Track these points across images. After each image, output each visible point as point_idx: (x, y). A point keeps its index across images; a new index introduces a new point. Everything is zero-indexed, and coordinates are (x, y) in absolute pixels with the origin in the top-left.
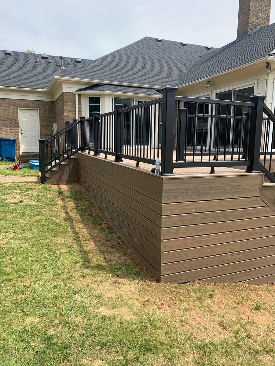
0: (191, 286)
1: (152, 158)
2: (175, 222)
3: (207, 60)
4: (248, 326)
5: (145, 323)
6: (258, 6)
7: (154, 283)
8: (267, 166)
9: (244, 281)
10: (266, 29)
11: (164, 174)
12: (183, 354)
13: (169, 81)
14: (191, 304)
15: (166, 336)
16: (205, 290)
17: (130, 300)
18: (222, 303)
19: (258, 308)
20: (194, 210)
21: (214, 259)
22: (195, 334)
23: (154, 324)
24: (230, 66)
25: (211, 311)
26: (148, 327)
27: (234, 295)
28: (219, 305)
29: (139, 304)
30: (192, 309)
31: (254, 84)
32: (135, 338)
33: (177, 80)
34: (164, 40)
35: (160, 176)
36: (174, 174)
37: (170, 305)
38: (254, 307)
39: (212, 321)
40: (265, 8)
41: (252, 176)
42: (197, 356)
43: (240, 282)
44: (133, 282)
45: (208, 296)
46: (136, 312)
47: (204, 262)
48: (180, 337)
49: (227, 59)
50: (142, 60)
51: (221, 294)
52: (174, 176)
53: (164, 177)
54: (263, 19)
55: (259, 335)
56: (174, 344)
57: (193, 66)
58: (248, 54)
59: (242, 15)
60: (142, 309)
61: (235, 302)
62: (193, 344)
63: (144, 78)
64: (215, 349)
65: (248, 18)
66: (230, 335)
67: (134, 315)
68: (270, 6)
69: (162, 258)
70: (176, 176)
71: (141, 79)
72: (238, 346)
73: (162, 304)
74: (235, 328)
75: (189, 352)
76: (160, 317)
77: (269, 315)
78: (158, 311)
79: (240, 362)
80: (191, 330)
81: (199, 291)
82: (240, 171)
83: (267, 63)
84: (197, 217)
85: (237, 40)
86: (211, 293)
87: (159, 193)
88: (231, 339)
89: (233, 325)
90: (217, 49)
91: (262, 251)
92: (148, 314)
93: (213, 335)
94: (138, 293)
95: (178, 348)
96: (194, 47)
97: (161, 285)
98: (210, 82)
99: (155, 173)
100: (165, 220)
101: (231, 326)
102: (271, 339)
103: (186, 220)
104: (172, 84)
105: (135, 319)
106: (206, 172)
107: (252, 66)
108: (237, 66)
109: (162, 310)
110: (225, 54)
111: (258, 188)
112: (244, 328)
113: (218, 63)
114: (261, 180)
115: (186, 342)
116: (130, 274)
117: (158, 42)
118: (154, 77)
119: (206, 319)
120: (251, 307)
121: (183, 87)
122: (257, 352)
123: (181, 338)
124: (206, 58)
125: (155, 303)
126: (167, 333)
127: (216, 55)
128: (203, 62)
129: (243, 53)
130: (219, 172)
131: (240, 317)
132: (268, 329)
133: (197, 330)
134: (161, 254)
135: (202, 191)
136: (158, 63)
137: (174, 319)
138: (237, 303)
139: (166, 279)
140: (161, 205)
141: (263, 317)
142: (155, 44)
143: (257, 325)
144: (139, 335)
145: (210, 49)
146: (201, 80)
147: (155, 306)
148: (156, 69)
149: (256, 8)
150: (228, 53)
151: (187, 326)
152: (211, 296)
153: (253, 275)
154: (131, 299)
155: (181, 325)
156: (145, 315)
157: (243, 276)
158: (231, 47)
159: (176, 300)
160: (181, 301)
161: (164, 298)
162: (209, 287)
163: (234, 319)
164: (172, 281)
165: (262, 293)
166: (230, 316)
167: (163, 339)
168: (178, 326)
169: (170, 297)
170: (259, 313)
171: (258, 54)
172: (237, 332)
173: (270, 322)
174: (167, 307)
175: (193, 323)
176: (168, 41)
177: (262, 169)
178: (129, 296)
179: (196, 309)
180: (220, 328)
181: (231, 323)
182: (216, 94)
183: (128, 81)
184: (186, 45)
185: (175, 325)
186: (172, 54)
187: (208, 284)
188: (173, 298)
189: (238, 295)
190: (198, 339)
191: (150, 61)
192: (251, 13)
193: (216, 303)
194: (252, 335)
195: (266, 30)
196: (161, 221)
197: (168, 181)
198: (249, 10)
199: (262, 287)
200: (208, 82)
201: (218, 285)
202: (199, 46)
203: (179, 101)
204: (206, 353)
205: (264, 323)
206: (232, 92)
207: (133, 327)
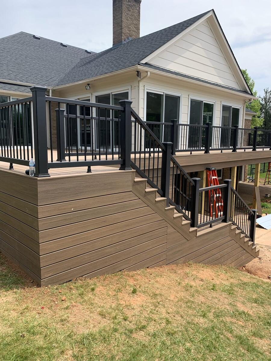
0: (74, 285)
1: (26, 159)
2: (54, 223)
3: (87, 63)
4: (125, 310)
5: (22, 333)
6: (129, 19)
7: (35, 289)
8: (137, 164)
9: (123, 269)
10: (136, 40)
11: (39, 175)
12: (62, 353)
13: (49, 80)
14: (72, 302)
15: (45, 340)
16: (87, 285)
17: (6, 312)
18: (103, 293)
19: (134, 292)
20: (72, 209)
21: (95, 254)
22: (75, 330)
23: (32, 331)
24: (106, 71)
25: (92, 304)
26: (25, 335)
27: (114, 284)
28: (100, 297)
29: (16, 314)
30: (73, 306)
31: (128, 89)
32: (10, 351)
33: (57, 80)
34: (42, 38)
35: (34, 177)
36: (50, 175)
37: (50, 308)
38: (131, 291)
39: (93, 313)
40: (135, 21)
41: (125, 173)
42: (76, 350)
43: (120, 271)
44: (10, 292)
45: (90, 290)
46: (12, 323)
47: (85, 258)
48: (59, 337)
49: (104, 64)
50: (18, 56)
51: (103, 286)
52: (50, 176)
53: (38, 178)
54: (134, 31)
55: (134, 315)
56: (53, 345)
57: (74, 68)
58: (122, 61)
59: (116, 25)
60: (19, 318)
61: (115, 290)
62: (73, 340)
63: (21, 75)
64: (94, 339)
65: (122, 29)
66: (109, 322)
67: (10, 327)
68: (139, 21)
69: (42, 261)
70: (51, 177)
71: (17, 75)
72: (116, 330)
73: (43, 308)
74: (114, 314)
75: (68, 349)
76: (39, 322)
77: (143, 295)
78: (37, 316)
79: (116, 344)
80: (72, 327)
81: (82, 287)
82: (115, 169)
83: (137, 71)
84: (76, 216)
85: (113, 47)
86: (93, 286)
87: (35, 196)
88: (109, 325)
89: (111, 312)
90: (96, 54)
91: (137, 240)
92: (26, 322)
93: (93, 326)
94: (15, 302)
95: (57, 348)
96: (74, 49)
97: (42, 289)
98: (89, 84)
99: (29, 174)
100: (43, 223)
101: (109, 314)
102: (144, 316)
103: (65, 219)
104: (52, 83)
105: (10, 331)
106: (83, 172)
107: (126, 73)
108: (112, 72)
109: (42, 314)
110: (103, 59)
111: (130, 183)
112: (122, 312)
113: (97, 67)
114: (133, 176)
115: (66, 340)
116: (6, 284)
117: (35, 39)
118: (33, 75)
119: (87, 312)
120: (128, 292)
121: (64, 88)
122: (131, 332)
123: (61, 338)
124: (86, 62)
125: (35, 309)
126: (46, 336)
127: (94, 59)
128: (83, 64)
129: (118, 61)
130: (95, 171)
131: (118, 303)
132: (142, 308)
133: (77, 325)
134: (40, 257)
135: (79, 190)
136: (37, 61)
137: (54, 320)
138: (116, 291)
139: (47, 281)
140: (38, 208)
141: (139, 299)
142: (32, 41)
143: (132, 307)
144: (15, 347)
145: (90, 53)
146: (81, 82)
147: (35, 312)
148: (35, 67)
149: (128, 20)
150: (106, 58)
151: (68, 324)
152: (93, 290)
153: (131, 263)
154: (7, 310)
155: (62, 324)
156: (22, 324)
157: (122, 265)
158: (108, 53)
159: (57, 301)
160: (63, 300)
161: (44, 301)
162: (91, 282)
163: (113, 306)
164: (53, 283)
165: (139, 277)
166: (109, 304)
167: (42, 343)
168: (58, 326)
169: (51, 299)
170: (135, 295)
171: (130, 62)
172: (115, 318)
173: (144, 301)
174: (47, 310)
175: (73, 319)
176: (47, 39)
177: (134, 166)
178: (5, 307)
179: (77, 306)
180: (99, 318)
181: (110, 310)
182: (96, 97)
183: (2, 77)
184: (66, 46)
185: (55, 326)
186: (52, 53)
187: (90, 279)
188: (54, 299)
189: (118, 284)
190: (78, 333)
191: (28, 58)
192: (124, 25)
193: (97, 295)
194: (128, 317)
195: (137, 42)
196: (38, 224)
197: (43, 182)
198: (122, 21)
199: (139, 272)
200: (87, 84)
201: (100, 278)
202: (79, 49)
203: (59, 103)
204: (85, 345)
205: (138, 303)
206: (110, 96)
207: (8, 339)
